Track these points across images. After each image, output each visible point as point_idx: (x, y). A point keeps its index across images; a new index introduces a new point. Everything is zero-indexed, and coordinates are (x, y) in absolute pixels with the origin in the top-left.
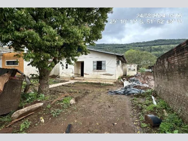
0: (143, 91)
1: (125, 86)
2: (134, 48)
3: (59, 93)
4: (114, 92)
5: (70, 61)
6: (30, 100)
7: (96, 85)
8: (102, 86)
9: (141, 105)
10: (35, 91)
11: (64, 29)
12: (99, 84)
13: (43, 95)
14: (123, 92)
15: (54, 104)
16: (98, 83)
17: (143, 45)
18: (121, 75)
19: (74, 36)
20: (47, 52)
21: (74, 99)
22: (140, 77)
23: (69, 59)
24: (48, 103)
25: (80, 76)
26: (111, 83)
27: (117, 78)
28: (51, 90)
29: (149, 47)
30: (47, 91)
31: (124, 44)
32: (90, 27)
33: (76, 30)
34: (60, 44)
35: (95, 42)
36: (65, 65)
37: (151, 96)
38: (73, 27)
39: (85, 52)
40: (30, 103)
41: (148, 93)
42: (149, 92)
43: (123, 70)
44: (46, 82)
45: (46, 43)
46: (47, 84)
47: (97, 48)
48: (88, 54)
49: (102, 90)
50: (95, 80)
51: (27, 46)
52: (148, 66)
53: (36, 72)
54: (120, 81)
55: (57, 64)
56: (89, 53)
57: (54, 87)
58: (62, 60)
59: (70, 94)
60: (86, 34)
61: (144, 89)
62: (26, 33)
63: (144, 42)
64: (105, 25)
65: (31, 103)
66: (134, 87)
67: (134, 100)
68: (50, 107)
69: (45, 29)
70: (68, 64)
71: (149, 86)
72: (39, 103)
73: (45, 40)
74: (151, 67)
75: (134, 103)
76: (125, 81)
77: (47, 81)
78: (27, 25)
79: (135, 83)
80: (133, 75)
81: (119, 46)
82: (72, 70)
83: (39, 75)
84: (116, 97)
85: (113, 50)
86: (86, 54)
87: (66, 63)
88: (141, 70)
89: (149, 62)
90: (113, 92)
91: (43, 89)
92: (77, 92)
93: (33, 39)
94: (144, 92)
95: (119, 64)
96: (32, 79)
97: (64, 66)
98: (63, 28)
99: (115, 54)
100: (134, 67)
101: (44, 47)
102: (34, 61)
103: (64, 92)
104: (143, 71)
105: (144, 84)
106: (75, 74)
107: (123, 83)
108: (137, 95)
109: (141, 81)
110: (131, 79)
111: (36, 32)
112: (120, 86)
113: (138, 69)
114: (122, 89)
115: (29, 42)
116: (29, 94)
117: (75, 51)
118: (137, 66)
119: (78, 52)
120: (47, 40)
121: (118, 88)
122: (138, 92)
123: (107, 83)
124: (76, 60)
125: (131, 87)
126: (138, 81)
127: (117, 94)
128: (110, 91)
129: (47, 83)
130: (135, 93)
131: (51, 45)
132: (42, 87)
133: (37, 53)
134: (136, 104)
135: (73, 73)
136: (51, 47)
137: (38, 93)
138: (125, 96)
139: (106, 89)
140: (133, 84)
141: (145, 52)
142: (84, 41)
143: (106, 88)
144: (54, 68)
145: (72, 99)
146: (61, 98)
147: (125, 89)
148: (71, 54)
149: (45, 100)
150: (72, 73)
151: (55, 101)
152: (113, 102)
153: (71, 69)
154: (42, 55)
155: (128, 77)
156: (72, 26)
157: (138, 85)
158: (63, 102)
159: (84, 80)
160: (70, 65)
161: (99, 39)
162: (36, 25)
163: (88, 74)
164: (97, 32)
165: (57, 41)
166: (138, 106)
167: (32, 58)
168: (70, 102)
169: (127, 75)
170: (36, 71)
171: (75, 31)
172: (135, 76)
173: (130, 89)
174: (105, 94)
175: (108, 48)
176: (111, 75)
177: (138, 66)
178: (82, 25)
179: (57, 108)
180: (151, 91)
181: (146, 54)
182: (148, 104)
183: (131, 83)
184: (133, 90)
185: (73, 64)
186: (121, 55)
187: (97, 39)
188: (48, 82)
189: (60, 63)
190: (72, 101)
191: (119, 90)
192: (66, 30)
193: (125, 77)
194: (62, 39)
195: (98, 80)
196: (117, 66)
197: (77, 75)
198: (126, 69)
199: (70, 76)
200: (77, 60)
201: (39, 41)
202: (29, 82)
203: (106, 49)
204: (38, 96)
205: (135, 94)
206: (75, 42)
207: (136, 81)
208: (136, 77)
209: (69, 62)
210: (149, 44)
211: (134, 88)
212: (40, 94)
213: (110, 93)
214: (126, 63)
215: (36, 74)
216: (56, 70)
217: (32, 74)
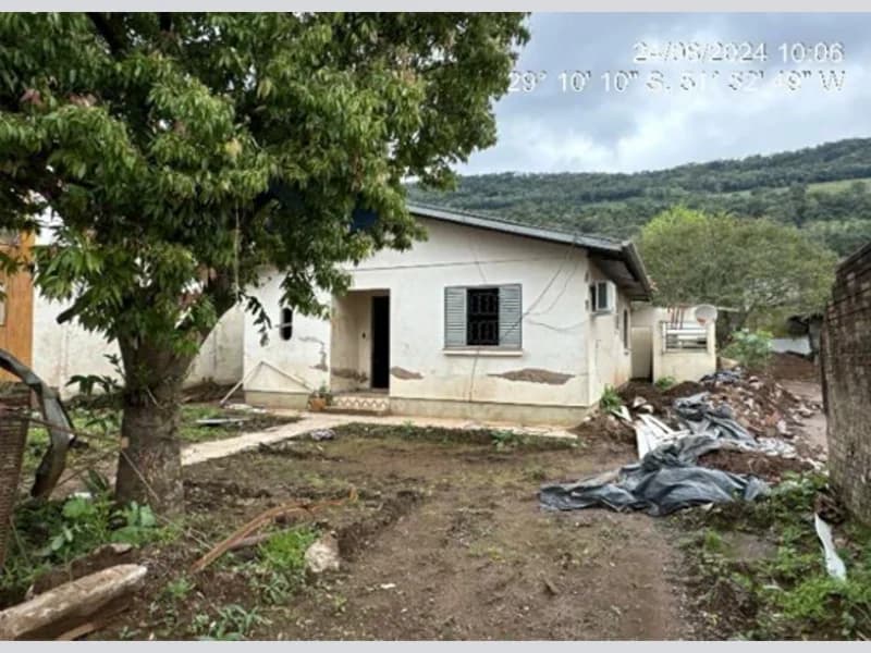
0: (759, 485)
1: (643, 451)
2: (696, 196)
3: (240, 502)
4: (578, 489)
5: (307, 289)
6: (66, 543)
7: (464, 448)
8: (504, 453)
9: (748, 584)
10: (98, 484)
11: (271, 92)
12: (486, 438)
13: (147, 516)
14: (633, 493)
15: (209, 574)
16: (474, 431)
17: (749, 175)
18: (616, 381)
19: (330, 133)
20: (176, 237)
21: (334, 536)
22: (740, 389)
23: (302, 275)
24: (177, 565)
25: (367, 385)
26: (560, 433)
27: (595, 397)
28: (190, 479)
29: (787, 189)
30: (169, 488)
31: (636, 175)
32: (425, 71)
33: (345, 99)
34: (253, 182)
35: (452, 167)
36: (275, 316)
37: (814, 521)
38: (323, 76)
39: (397, 230)
40: (67, 567)
41: (791, 502)
42: (799, 493)
43: (629, 346)
44: (163, 428)
45: (170, 177)
46: (173, 443)
47: (465, 200)
48: (414, 243)
49: (502, 478)
50: (458, 413)
51: (58, 202)
52: (786, 318)
53: (108, 360)
54: (612, 418)
55: (231, 313)
56: (420, 235)
57: (210, 462)
58: (256, 285)
59: (306, 507)
60: (401, 120)
61: (766, 472)
62: (55, 121)
63: (758, 157)
64: (514, 56)
65: (74, 566)
66: (700, 460)
67: (700, 544)
68: (187, 593)
69: (162, 95)
70: (297, 307)
71: (800, 449)
72: (118, 567)
73: (167, 163)
74: (807, 320)
75: (701, 567)
76: (644, 417)
77: (173, 422)
78: (61, 69)
79: (709, 428)
80: (695, 378)
81: (604, 189)
82: (320, 346)
83: (121, 382)
84: (588, 526)
85: (564, 211)
86: (401, 245)
87: (282, 301)
88: (741, 342)
89: (794, 294)
90: (568, 493)
91: (145, 475)
92: (348, 494)
93: (95, 157)
94: (768, 491)
95: (603, 303)
96: (80, 410)
97: (270, 327)
98: (269, 84)
99: (579, 242)
100: (698, 322)
101: (157, 203)
102: (95, 293)
103: (268, 496)
104: (759, 351)
105: (764, 435)
106: (335, 373)
107: (634, 431)
108: (718, 514)
109: (746, 417)
110: (683, 406)
111: (113, 112)
112: (616, 454)
113: (723, 338)
114: (624, 471)
115: (72, 180)
116: (63, 503)
117: (336, 225)
118: (715, 316)
119: (353, 232)
120: (175, 164)
121: (599, 467)
122: (728, 489)
123: (532, 431)
124: (345, 283)
125: (682, 458)
126: (727, 417)
127: (599, 504)
128: (551, 485)
129: (171, 433)
130: (707, 502)
131: (199, 189)
132: (140, 461)
133: (116, 248)
134: (715, 576)
135: (322, 367)
136: (197, 204)
137: (113, 502)
138: (644, 517)
139: (528, 470)
140: (697, 440)
141: (763, 223)
142: (391, 162)
143: (526, 463)
144: (211, 335)
145: (318, 543)
146: (253, 533)
147: (647, 471)
148: (316, 244)
149: (156, 547)
150: (318, 367)
151: (217, 548)
152: (570, 557)
153: (314, 340)
154: (142, 256)
155: (666, 394)
156: (320, 72)
157: (727, 442)
158: (266, 563)
159: (388, 413)
160: (306, 314)
161: (476, 148)
162: (109, 73)
163: (414, 371)
164: (468, 104)
165: (232, 167)
166: (728, 586)
167: (86, 273)
168: (307, 556)
169: (657, 376)
170: (108, 356)
171: (338, 104)
172: (708, 385)
173: (675, 470)
174: (524, 506)
175: (539, 201)
176: (559, 379)
177: (724, 316)
178: (374, 65)
179: (230, 598)
180: (810, 488)
181: (770, 236)
182: (790, 575)
183: (683, 434)
184: (695, 476)
185: (324, 311)
186: (616, 248)
187: (468, 149)
188: (174, 429)
189: (250, 305)
190: (318, 553)
191: (610, 482)
192: (285, 98)
193: (643, 389)
194: (260, 157)
195: (479, 413)
196: (593, 318)
197: (345, 383)
198: (651, 335)
199: (304, 386)
200: (349, 283)
201: (131, 167)
202: (64, 430)
203: (525, 208)
204: (117, 517)
205: (710, 505)
206: (340, 169)
207: (715, 419)
208: (712, 389)
209: (298, 296)
210: (791, 171)
211: (698, 465)
212: (131, 509)
213: (550, 498)
214: (646, 296)
215: (109, 379)
216: (221, 348)
217: (86, 375)
